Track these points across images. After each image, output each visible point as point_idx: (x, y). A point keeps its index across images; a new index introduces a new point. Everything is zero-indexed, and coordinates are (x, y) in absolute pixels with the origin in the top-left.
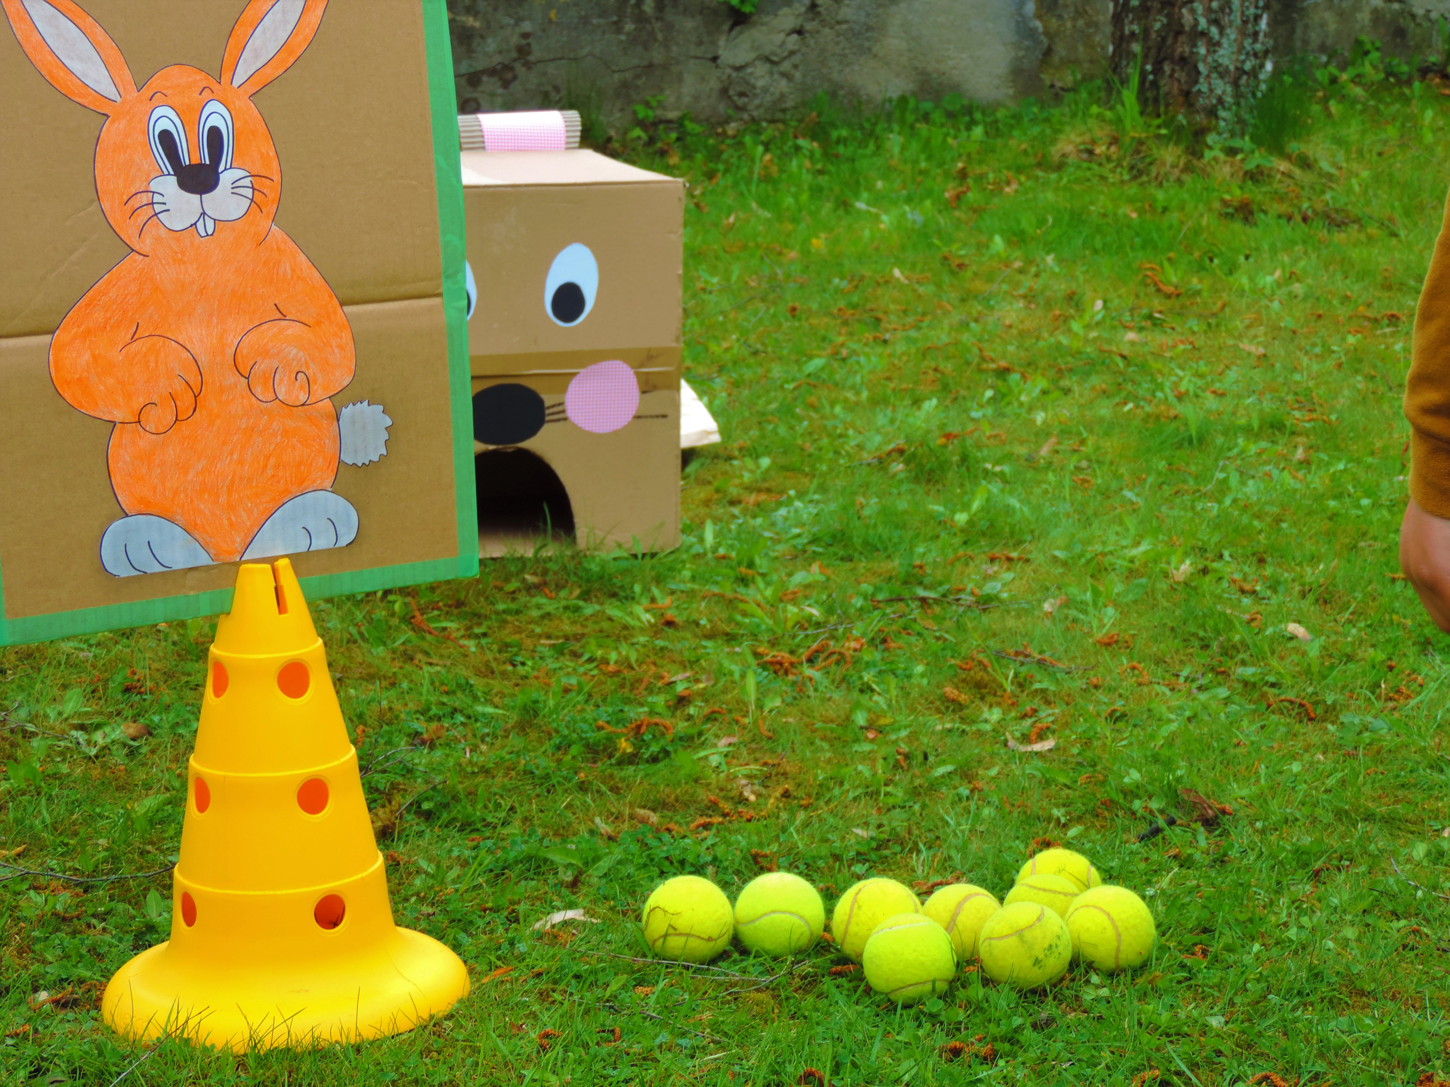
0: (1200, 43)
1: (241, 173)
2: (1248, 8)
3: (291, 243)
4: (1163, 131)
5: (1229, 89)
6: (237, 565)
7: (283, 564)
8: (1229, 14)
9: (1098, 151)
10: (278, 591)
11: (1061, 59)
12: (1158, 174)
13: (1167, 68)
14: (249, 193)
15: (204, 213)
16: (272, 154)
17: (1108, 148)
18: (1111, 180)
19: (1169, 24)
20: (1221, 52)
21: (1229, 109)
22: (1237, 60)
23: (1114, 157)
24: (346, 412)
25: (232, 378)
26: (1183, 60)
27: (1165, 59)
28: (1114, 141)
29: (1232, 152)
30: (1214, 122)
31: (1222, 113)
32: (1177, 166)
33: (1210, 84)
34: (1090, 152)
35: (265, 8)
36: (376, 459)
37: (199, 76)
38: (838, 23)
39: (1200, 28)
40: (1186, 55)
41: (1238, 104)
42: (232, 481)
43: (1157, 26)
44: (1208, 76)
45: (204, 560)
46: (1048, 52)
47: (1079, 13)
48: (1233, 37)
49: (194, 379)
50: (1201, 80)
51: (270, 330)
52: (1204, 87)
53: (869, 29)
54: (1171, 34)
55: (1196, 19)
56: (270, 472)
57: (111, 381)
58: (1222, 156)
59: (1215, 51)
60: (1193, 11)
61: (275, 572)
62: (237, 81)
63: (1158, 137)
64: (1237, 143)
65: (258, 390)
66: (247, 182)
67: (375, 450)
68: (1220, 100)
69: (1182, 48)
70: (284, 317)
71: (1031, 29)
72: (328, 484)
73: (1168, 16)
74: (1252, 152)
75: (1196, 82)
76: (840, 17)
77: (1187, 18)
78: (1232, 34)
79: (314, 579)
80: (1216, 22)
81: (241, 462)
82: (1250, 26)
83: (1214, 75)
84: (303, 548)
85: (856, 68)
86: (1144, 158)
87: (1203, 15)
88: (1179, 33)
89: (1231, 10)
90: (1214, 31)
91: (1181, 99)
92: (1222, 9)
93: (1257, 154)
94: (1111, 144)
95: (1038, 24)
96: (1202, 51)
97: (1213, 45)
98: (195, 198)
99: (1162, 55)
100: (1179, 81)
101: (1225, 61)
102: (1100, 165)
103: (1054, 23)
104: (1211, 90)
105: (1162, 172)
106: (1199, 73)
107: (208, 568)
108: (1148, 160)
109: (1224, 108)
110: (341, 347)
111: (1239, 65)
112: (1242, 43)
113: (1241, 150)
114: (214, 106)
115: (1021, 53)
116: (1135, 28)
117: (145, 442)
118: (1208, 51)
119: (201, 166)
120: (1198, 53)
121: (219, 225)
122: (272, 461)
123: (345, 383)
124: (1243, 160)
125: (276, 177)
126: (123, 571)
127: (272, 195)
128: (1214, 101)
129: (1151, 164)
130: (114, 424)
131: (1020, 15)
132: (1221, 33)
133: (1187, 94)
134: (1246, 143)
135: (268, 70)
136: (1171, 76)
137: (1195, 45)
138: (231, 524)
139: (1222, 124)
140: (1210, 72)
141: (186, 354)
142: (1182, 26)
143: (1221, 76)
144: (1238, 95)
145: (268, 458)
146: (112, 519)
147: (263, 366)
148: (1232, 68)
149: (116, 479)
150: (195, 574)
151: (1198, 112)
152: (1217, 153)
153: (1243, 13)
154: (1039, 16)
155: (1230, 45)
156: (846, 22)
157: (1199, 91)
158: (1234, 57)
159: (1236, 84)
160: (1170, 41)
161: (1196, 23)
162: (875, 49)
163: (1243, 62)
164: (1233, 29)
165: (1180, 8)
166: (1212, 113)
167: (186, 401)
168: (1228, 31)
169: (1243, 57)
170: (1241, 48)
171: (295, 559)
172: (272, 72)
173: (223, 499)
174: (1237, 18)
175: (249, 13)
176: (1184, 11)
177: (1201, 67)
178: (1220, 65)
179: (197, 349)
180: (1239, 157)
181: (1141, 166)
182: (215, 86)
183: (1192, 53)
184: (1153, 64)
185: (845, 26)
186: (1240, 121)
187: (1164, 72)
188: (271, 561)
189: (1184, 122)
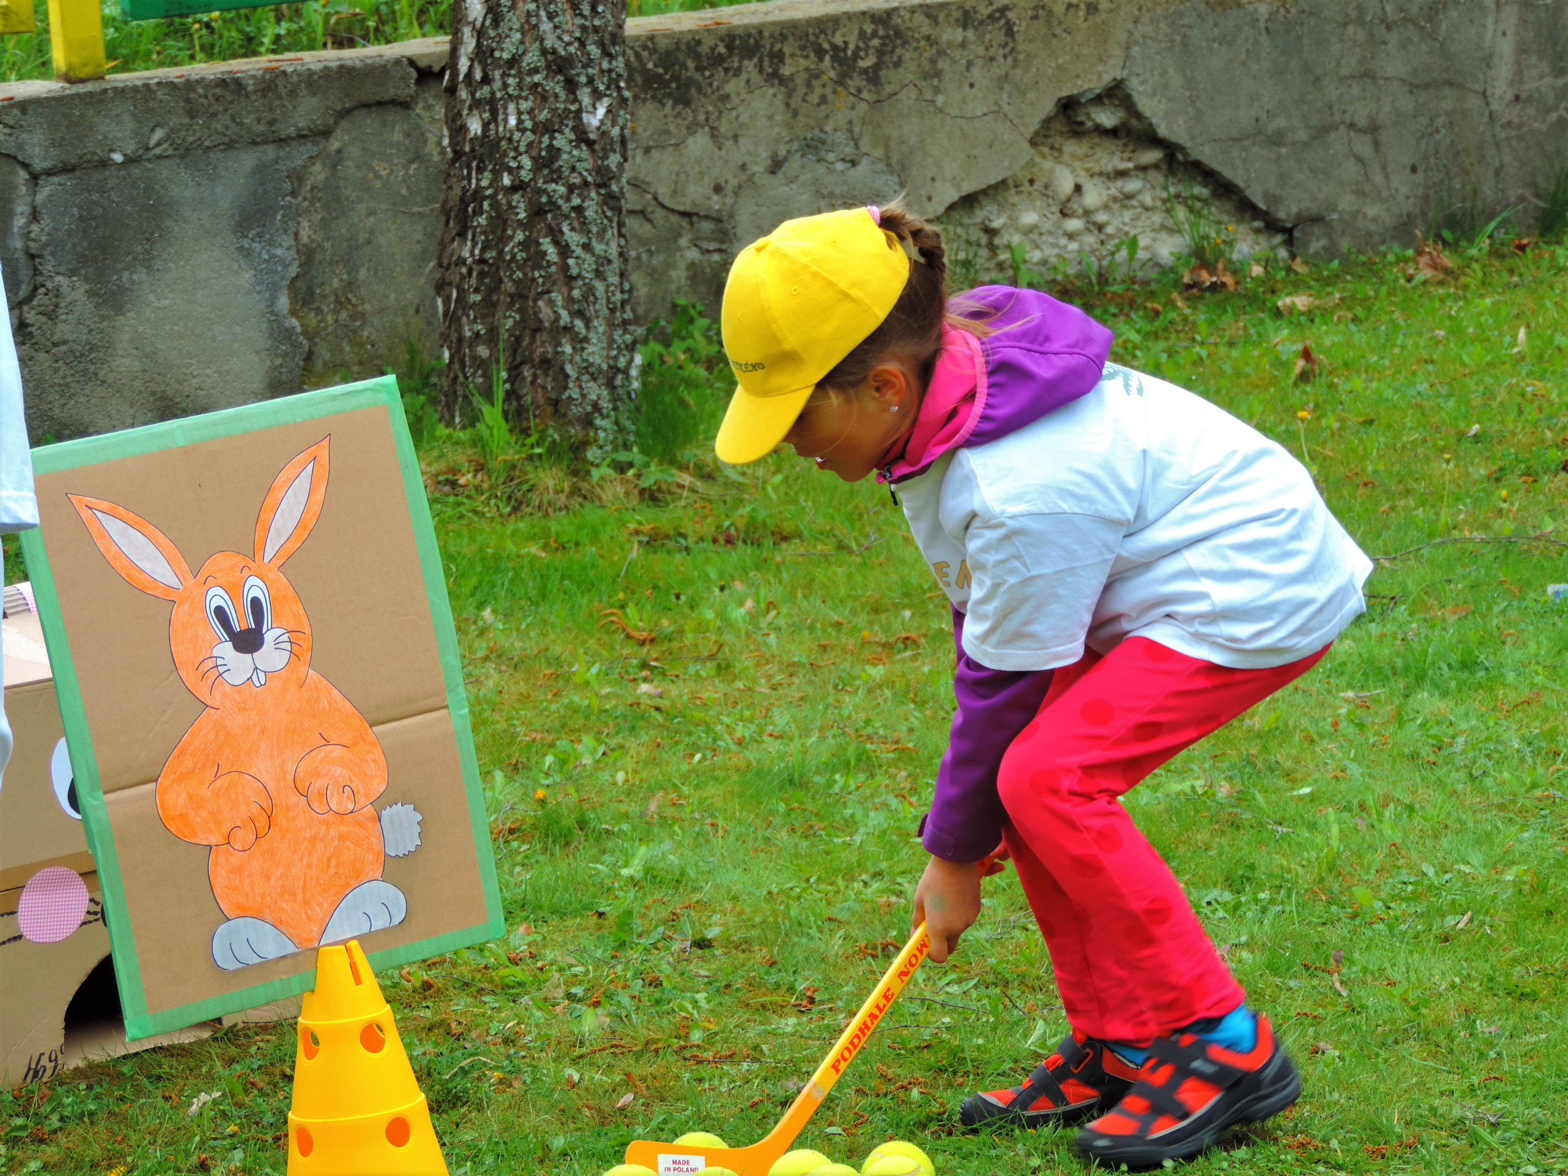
0: (564, 341)
1: (280, 631)
2: (613, 294)
3: (325, 682)
4: (538, 450)
5: (605, 392)
6: (316, 950)
7: (353, 944)
8: (594, 304)
9: (462, 481)
10: (353, 966)
11: (325, 363)
12: (541, 502)
13: (527, 373)
14: (287, 646)
15: (256, 668)
16: (302, 612)
17: (475, 476)
18: (488, 515)
19: (523, 320)
20: (591, 349)
21: (608, 416)
22: (608, 356)
23: (485, 486)
24: (385, 814)
25: (295, 798)
26: (546, 363)
27: (523, 363)
28: (480, 468)
29: (621, 468)
30: (592, 434)
31: (598, 422)
32: (562, 491)
33: (581, 388)
34: (453, 484)
35: (281, 495)
36: (413, 849)
37: (239, 558)
38: (55, 345)
39: (562, 323)
40: (549, 356)
41: (615, 409)
42: (305, 882)
43: (509, 323)
44: (578, 379)
45: (291, 949)
46: (310, 356)
47: (341, 304)
48: (601, 329)
49: (265, 803)
50: (571, 385)
51: (318, 755)
52: (575, 394)
53: (93, 348)
54: (528, 332)
55: (555, 312)
56: (332, 870)
57: (204, 813)
58: (610, 472)
59: (583, 349)
60: (551, 303)
61: (348, 950)
62: (267, 558)
63: (530, 458)
64: (623, 456)
65: (315, 805)
66: (285, 638)
67: (412, 842)
68: (596, 407)
69: (543, 348)
70: (328, 743)
71: (287, 330)
72: (378, 875)
73: (519, 311)
74: (647, 465)
75: (566, 388)
76: (55, 338)
77: (545, 312)
78: (600, 326)
79: (377, 955)
80: (580, 314)
81: (309, 866)
82: (618, 314)
83: (585, 377)
84: (365, 930)
85: (82, 399)
86: (520, 484)
87: (565, 308)
88: (537, 330)
89: (596, 298)
90: (579, 324)
91: (550, 409)
92: (585, 298)
93: (653, 467)
94: (477, 471)
95: (295, 322)
96: (568, 349)
97: (579, 342)
98: (247, 657)
99: (519, 359)
100: (544, 388)
101: (596, 360)
102: (469, 497)
103: (312, 319)
104: (584, 396)
105: (545, 500)
106: (567, 376)
107: (294, 955)
108: (525, 487)
109: (601, 415)
110: (375, 762)
111: (611, 362)
112: (611, 335)
113: (631, 465)
114: (253, 580)
115: (279, 361)
116: (480, 328)
117: (236, 859)
118: (574, 348)
119: (249, 630)
120: (563, 352)
121: (269, 676)
122: (333, 861)
123: (382, 790)
124: (638, 476)
125: (307, 630)
126: (231, 965)
127: (305, 645)
128: (589, 409)
129: (529, 490)
130: (210, 847)
131: (272, 313)
132: (588, 327)
133: (555, 403)
134: (635, 455)
135: (289, 545)
136: (533, 382)
137: (559, 344)
138: (308, 917)
139: (601, 434)
140: (580, 374)
141: (257, 784)
142: (541, 321)
143: (594, 378)
144: (615, 399)
145: (329, 859)
146: (219, 924)
147: (318, 784)
148: (605, 367)
149: (218, 891)
150: (285, 961)
151: (570, 423)
152: (605, 470)
153: (608, 299)
154: (293, 313)
155: (599, 339)
156: (65, 342)
157: (570, 397)
158: (605, 353)
159: (610, 384)
160: (526, 342)
161: (558, 318)
162: (101, 374)
163: (616, 358)
164: (601, 321)
165: (535, 301)
166: (587, 422)
167: (262, 821)
168: (595, 323)
169: (615, 353)
170: (611, 342)
171: (361, 938)
172: (292, 546)
173: (299, 897)
174: (602, 306)
175: (269, 501)
176: (540, 303)
177: (569, 369)
178: (592, 365)
179: (265, 778)
180: (631, 472)
181: (519, 495)
182: (252, 565)
183: (557, 353)
184: (509, 370)
185: (63, 348)
186: (621, 429)
187: (524, 378)
188: (344, 942)
189: (557, 437)
